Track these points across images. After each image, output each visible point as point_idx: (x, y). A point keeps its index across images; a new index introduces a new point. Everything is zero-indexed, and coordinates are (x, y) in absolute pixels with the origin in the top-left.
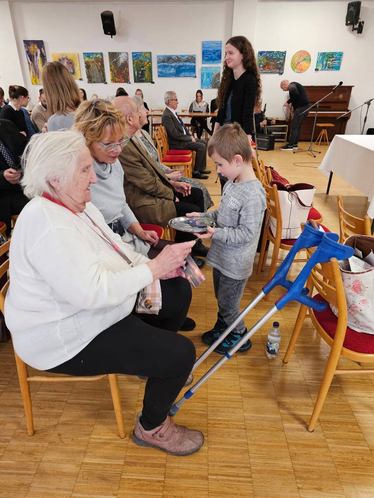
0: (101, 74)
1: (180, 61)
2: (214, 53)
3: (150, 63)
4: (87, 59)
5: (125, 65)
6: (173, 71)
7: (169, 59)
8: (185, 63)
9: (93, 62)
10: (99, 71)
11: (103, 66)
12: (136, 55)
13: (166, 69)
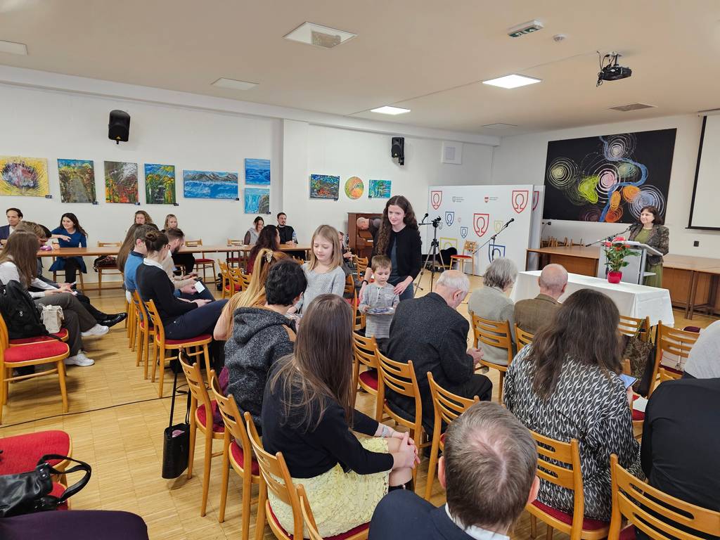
0: (89, 190)
1: (217, 179)
2: (261, 173)
3: (172, 180)
4: (64, 168)
5: (133, 180)
6: (206, 190)
7: (202, 175)
8: (223, 183)
9: (75, 172)
10: (85, 186)
11: (92, 178)
12: (150, 169)
13: (196, 188)
